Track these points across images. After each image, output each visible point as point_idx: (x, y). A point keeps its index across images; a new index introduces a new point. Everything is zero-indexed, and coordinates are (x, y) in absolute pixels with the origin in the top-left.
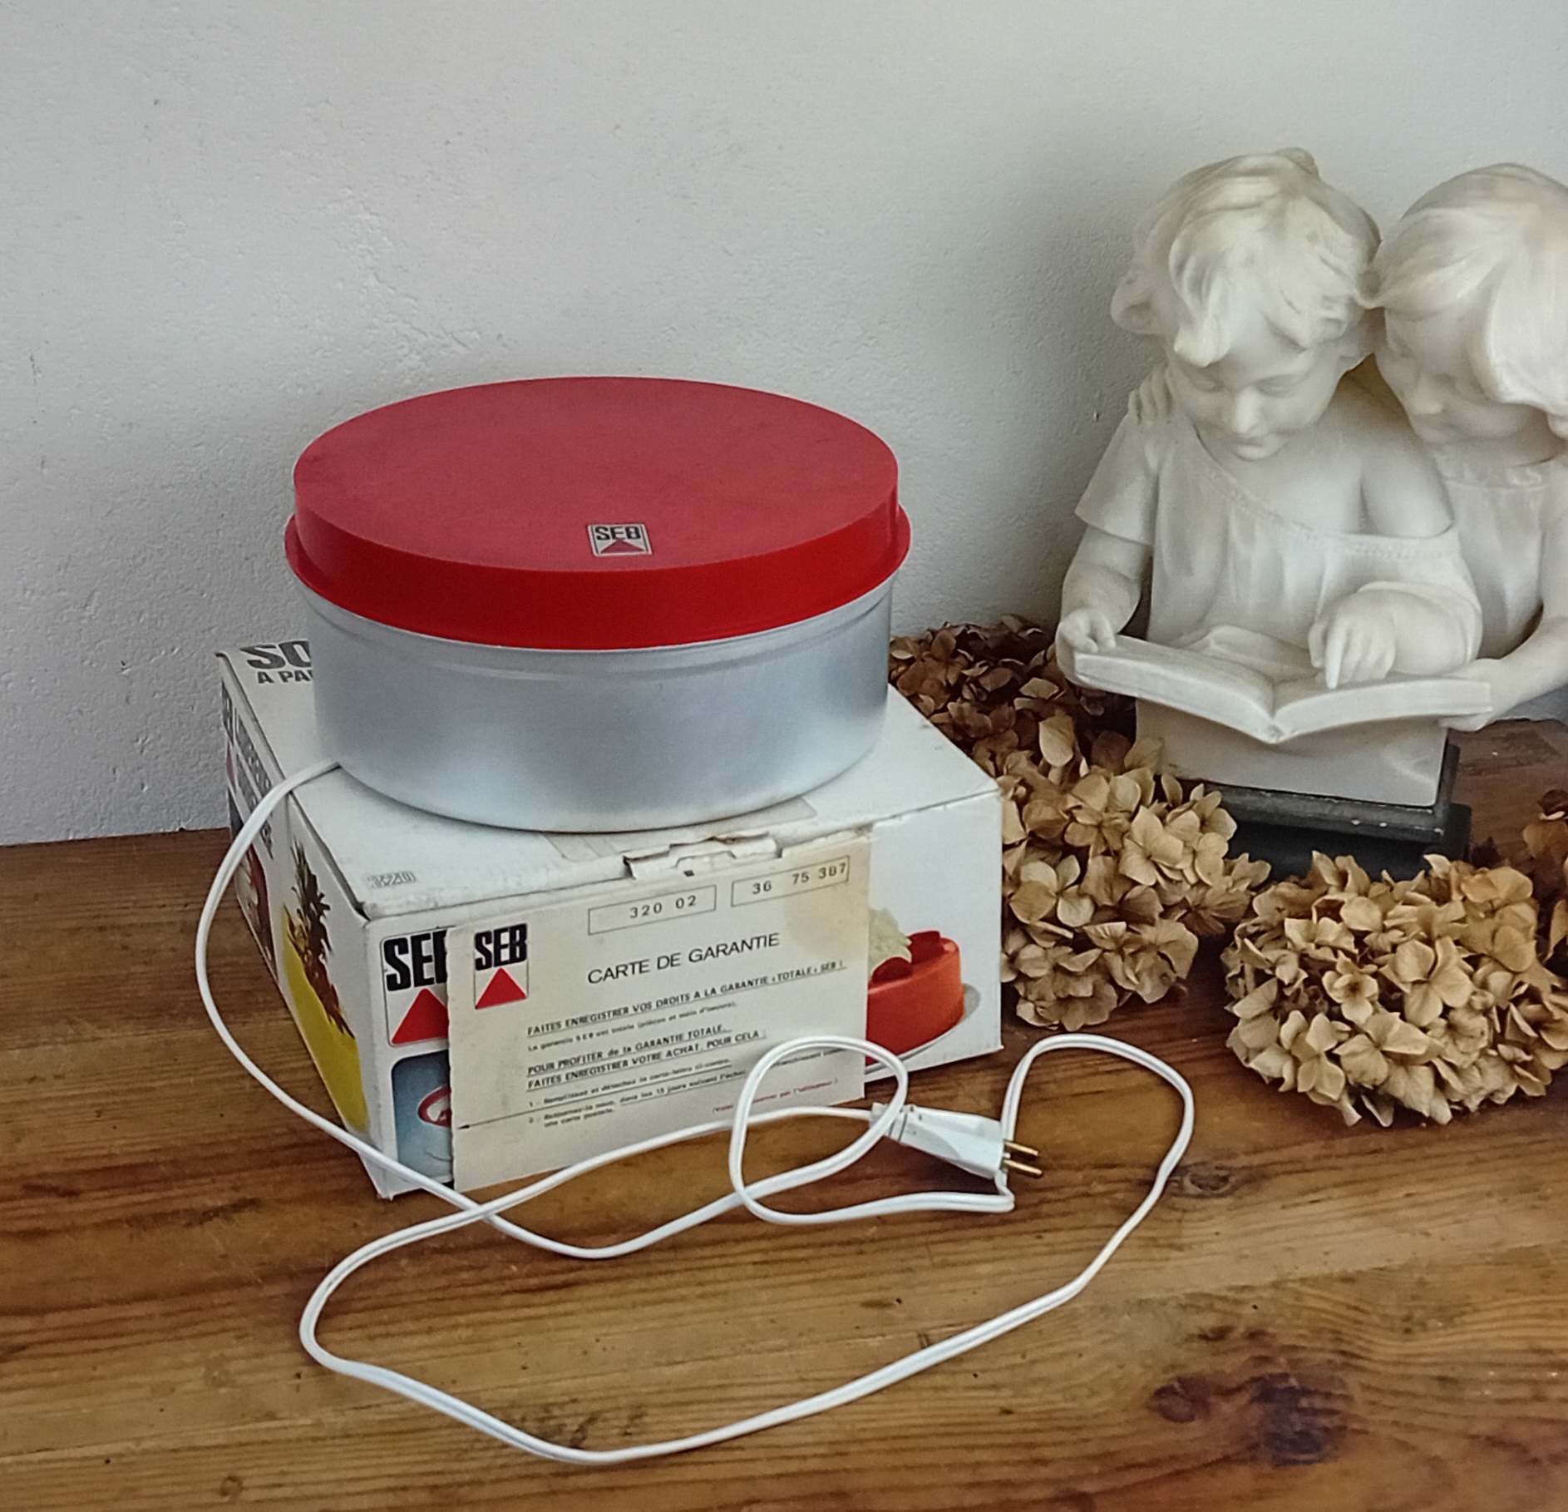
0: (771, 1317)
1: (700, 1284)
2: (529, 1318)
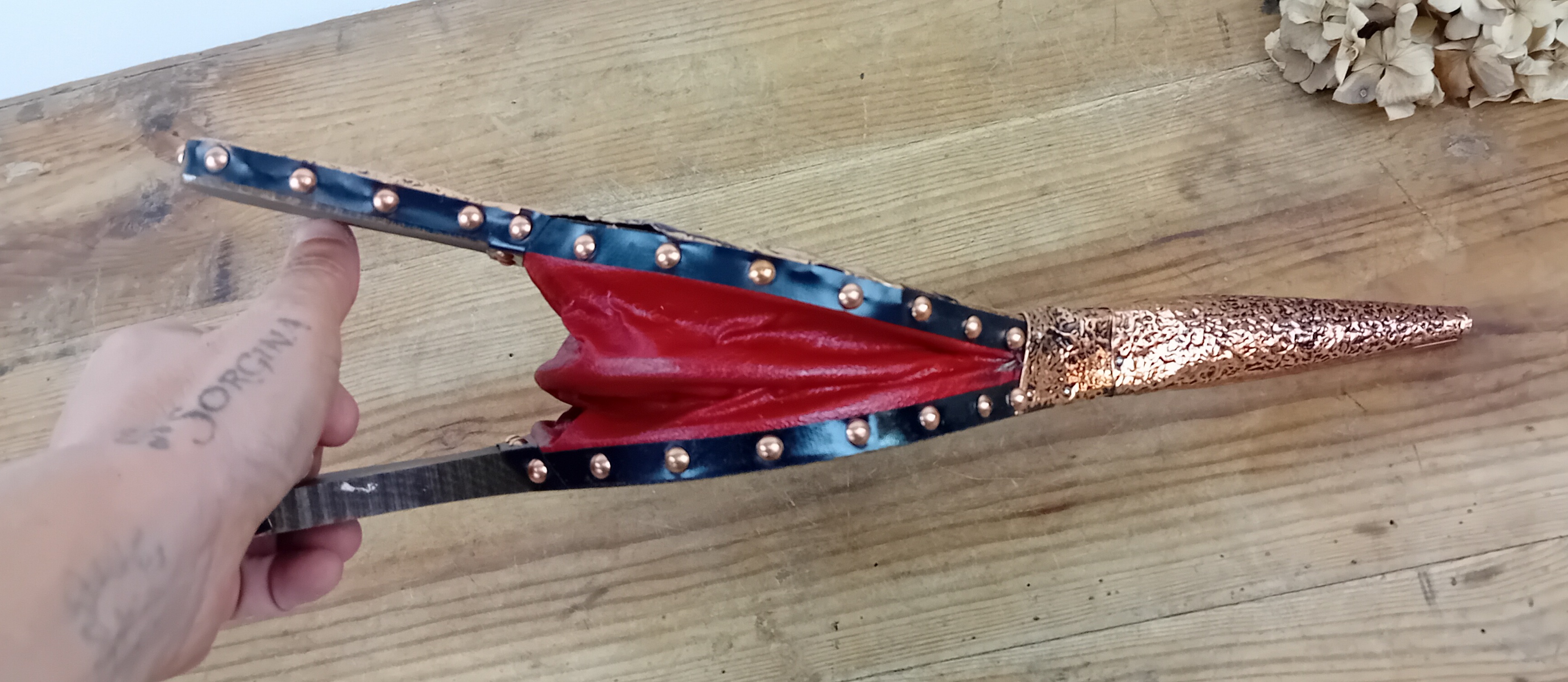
0: (1267, 548)
1: (1192, 502)
2: (1036, 551)
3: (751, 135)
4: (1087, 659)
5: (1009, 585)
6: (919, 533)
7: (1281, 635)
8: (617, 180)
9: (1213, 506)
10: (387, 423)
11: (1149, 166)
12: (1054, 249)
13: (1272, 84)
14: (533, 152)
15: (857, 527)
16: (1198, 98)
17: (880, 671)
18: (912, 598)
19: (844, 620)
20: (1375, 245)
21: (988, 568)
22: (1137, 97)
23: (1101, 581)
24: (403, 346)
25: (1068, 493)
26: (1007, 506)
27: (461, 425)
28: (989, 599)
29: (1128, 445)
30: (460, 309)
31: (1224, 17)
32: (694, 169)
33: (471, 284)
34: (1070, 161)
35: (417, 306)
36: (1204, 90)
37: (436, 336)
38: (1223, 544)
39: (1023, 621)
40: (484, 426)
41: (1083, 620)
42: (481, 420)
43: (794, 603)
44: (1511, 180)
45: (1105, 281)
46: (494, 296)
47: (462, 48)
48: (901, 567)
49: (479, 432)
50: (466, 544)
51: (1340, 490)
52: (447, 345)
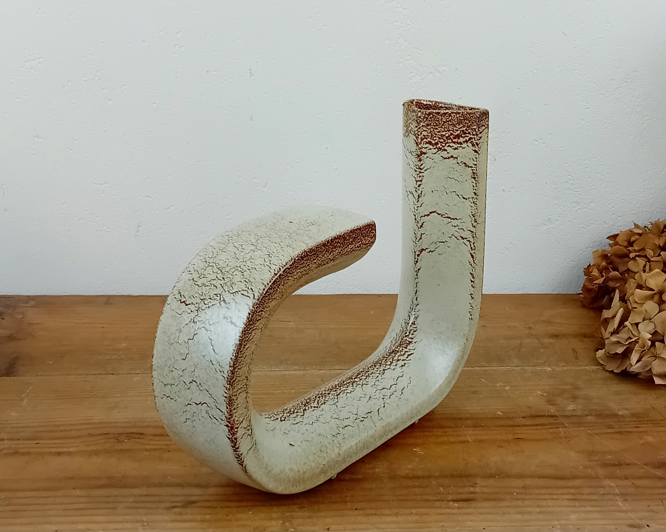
0: (578, 527)
1: (539, 507)
2: (449, 514)
3: (323, 355)
5: (432, 524)
9: (551, 509)
10: (87, 429)
12: (477, 412)
13: (598, 373)
15: (349, 495)
16: (560, 373)
18: (374, 523)
19: (333, 527)
20: (646, 431)
21: (420, 517)
22: (528, 368)
23: (484, 529)
24: (105, 403)
25: (472, 496)
26: (436, 496)
27: (129, 434)
30: (142, 394)
31: (576, 351)
32: (288, 363)
36: (563, 371)
40: (142, 437)
42: (142, 434)
43: (306, 518)
45: (502, 426)
49: (138, 438)
50: (118, 477)
51: (621, 511)
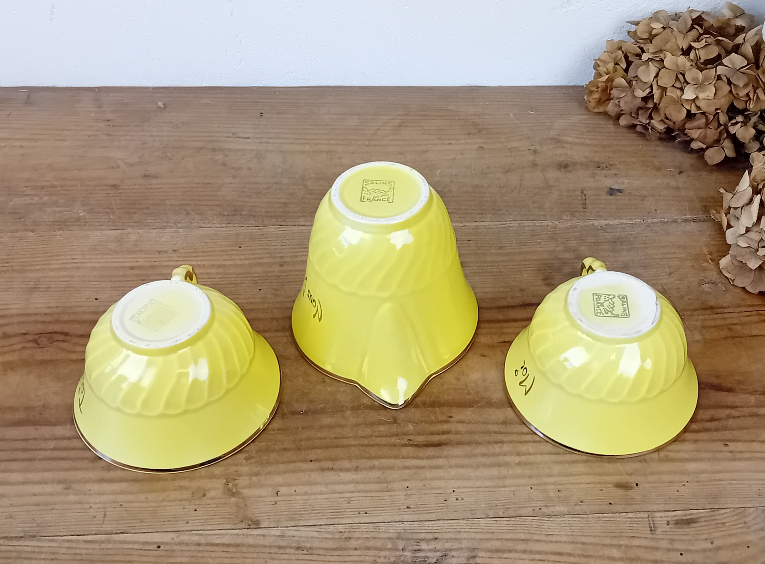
3: (285, 201)
4: (436, 535)
5: (396, 485)
6: (344, 446)
7: (559, 539)
8: (192, 210)
9: (532, 458)
11: (528, 263)
14: (140, 185)
15: (304, 437)
16: (562, 232)
17: (301, 525)
18: (330, 484)
19: (283, 490)
21: (383, 473)
22: (526, 225)
23: (453, 491)
24: (24, 282)
25: (443, 438)
26: (403, 439)
27: (52, 335)
28: (381, 491)
29: (485, 416)
30: (68, 266)
31: (585, 192)
32: (244, 213)
33: (80, 253)
34: (480, 251)
35: (40, 259)
36: (567, 228)
37: (48, 279)
38: (534, 481)
39: (400, 507)
40: (68, 338)
41: (438, 512)
42: (66, 334)
43: (253, 476)
44: (736, 309)
46: (94, 262)
47: (108, 118)
48: (329, 464)
49: (63, 341)
50: (37, 407)
51: (609, 462)
52: (54, 286)
